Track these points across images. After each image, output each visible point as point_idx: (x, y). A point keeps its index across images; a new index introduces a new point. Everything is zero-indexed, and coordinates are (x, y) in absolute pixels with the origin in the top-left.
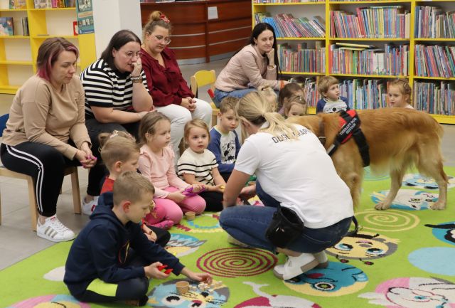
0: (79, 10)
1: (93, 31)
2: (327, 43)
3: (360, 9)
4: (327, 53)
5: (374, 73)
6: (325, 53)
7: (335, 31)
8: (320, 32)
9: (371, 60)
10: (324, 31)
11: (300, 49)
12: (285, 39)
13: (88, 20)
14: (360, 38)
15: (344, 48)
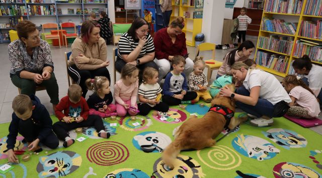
0: (196, 8)
1: (202, 17)
2: (296, 39)
3: (320, 21)
4: (294, 45)
5: (317, 61)
6: (292, 44)
7: (301, 33)
8: (293, 31)
9: (317, 53)
10: (296, 31)
11: (281, 39)
12: (275, 33)
13: (200, 13)
14: (315, 38)
15: (303, 43)
